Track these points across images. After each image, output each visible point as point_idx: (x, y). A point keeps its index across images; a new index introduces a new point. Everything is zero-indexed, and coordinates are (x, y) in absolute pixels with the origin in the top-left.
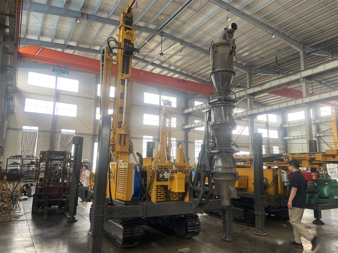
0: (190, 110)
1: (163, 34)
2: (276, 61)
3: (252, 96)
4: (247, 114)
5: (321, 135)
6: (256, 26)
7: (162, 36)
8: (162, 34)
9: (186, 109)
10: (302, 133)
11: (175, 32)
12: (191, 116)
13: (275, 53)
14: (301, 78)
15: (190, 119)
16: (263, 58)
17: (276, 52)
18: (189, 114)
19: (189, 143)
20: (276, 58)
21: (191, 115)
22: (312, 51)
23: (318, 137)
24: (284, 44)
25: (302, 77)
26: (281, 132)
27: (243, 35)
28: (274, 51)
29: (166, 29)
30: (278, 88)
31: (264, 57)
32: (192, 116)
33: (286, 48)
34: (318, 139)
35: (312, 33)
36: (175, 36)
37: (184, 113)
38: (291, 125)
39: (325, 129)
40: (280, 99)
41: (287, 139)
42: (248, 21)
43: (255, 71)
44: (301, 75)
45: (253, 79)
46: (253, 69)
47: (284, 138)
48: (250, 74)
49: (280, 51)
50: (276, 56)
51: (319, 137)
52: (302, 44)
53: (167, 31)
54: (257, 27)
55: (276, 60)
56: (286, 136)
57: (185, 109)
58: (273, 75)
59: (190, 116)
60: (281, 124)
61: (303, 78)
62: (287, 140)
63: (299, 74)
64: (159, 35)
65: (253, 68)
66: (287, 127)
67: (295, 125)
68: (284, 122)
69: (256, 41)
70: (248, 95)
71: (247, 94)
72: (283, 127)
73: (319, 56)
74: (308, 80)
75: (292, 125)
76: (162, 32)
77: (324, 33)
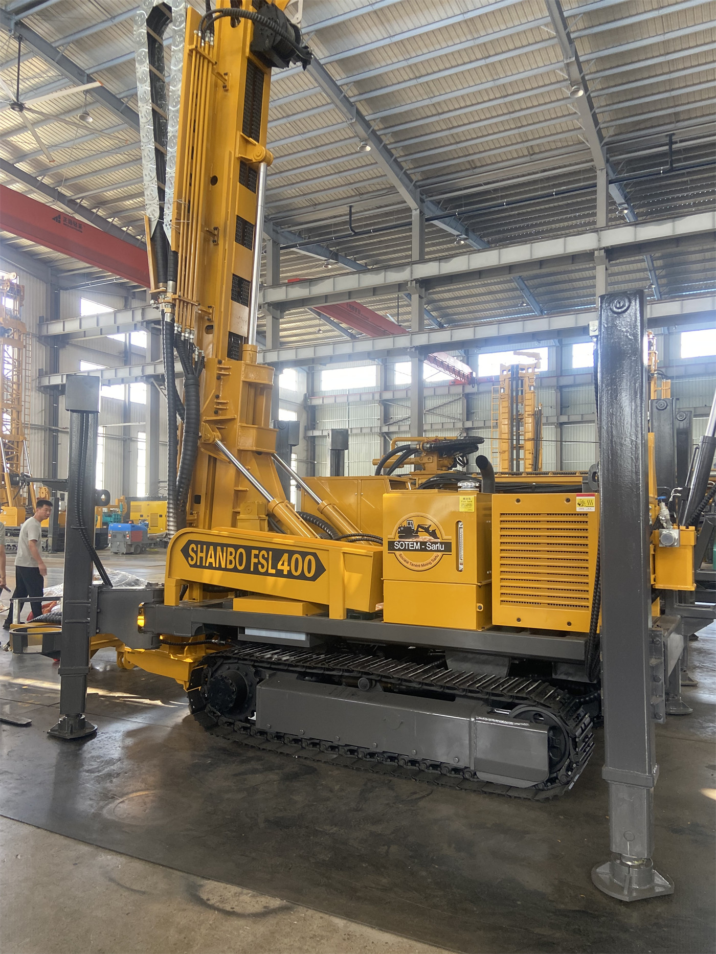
0: (71, 326)
1: (24, 32)
2: (350, 222)
3: (277, 310)
4: (264, 361)
5: (393, 429)
6: (329, 101)
7: (20, 39)
8: (21, 32)
9: (52, 320)
10: (350, 422)
11: (68, 39)
12: (67, 346)
13: (348, 197)
14: (412, 281)
15: (65, 355)
16: (316, 205)
17: (352, 196)
18: (63, 340)
19: (60, 434)
20: (351, 214)
21: (68, 344)
22: (434, 215)
23: (385, 434)
24: (382, 176)
25: (415, 279)
26: (304, 416)
27: (284, 117)
28: (348, 190)
29: (38, 17)
30: (349, 299)
31: (320, 204)
32: (72, 345)
33: (378, 190)
34: (385, 438)
35: (448, 166)
36: (67, 53)
37: (44, 333)
38: (326, 401)
39: (400, 417)
40: (317, 328)
41: (314, 437)
42: (316, 80)
43: (286, 238)
44: (412, 273)
45: (281, 258)
46: (283, 232)
47: (310, 434)
48: (275, 243)
49: (363, 194)
50: (351, 207)
51: (387, 433)
52: (419, 190)
53: (41, 28)
54: (332, 106)
55: (350, 217)
56: (314, 429)
57: (47, 320)
58: (325, 260)
59: (64, 347)
60: (306, 394)
61: (417, 281)
62: (316, 439)
63: (408, 269)
64: (10, 31)
65: (282, 228)
66: (321, 405)
67: (339, 400)
68: (312, 391)
69: (313, 148)
70: (269, 304)
71: (266, 303)
72: (309, 404)
73: (442, 230)
74: (424, 289)
75: (331, 401)
76: (19, 24)
77: (474, 170)
